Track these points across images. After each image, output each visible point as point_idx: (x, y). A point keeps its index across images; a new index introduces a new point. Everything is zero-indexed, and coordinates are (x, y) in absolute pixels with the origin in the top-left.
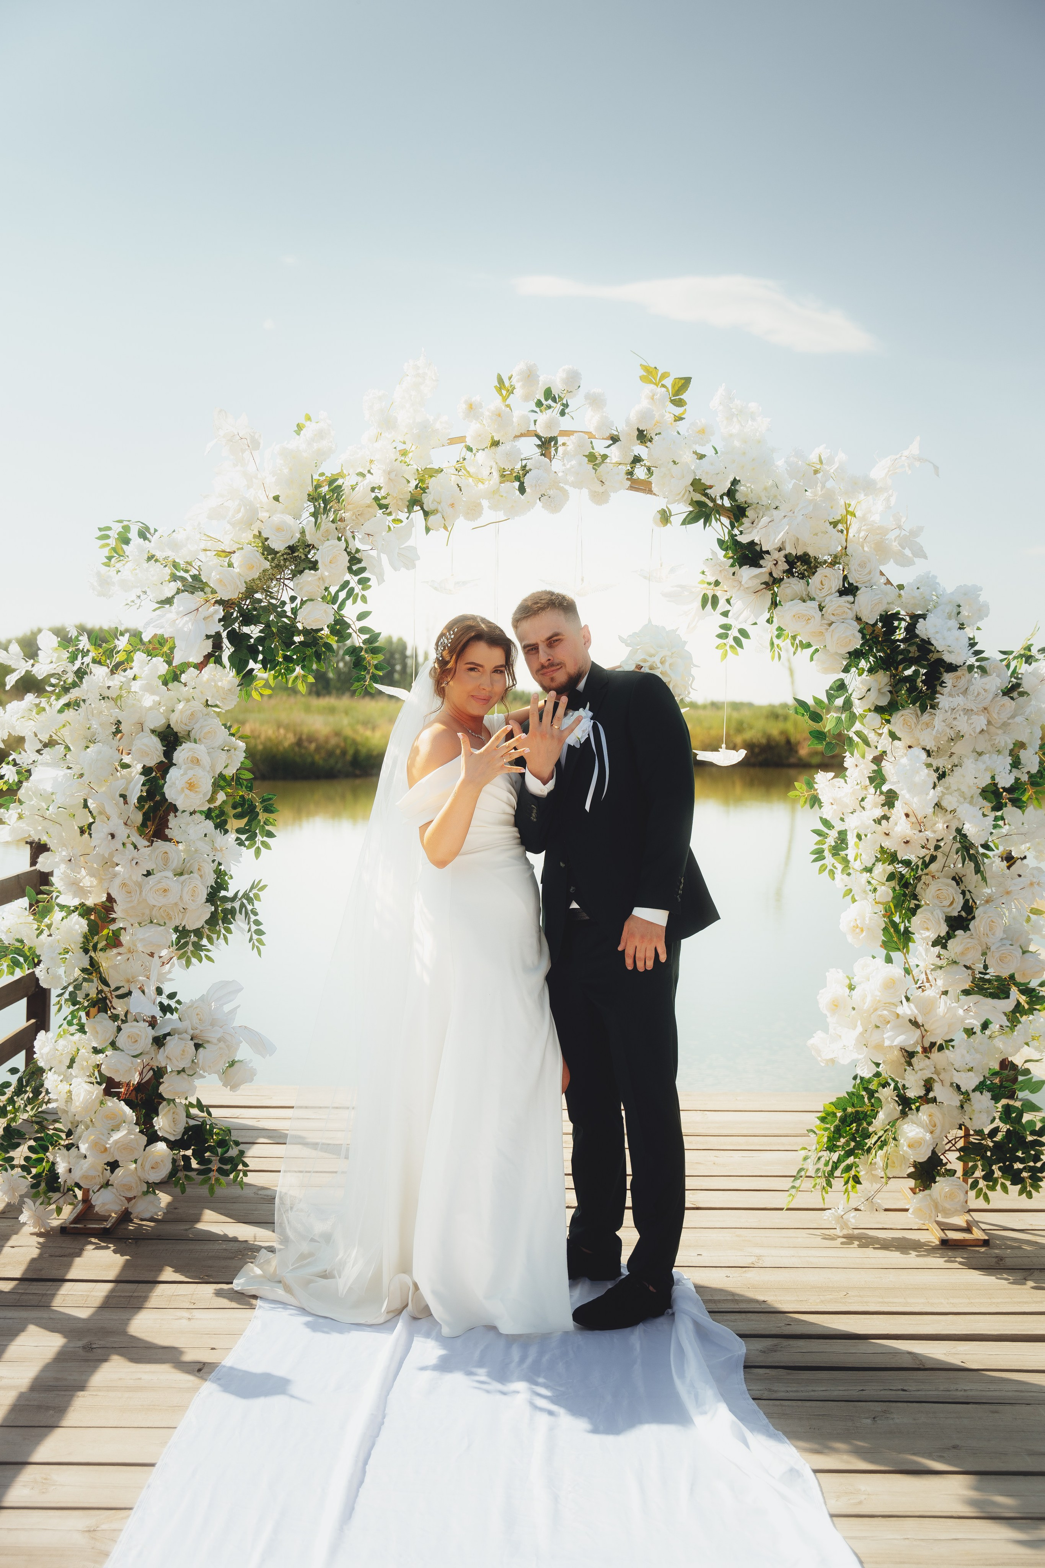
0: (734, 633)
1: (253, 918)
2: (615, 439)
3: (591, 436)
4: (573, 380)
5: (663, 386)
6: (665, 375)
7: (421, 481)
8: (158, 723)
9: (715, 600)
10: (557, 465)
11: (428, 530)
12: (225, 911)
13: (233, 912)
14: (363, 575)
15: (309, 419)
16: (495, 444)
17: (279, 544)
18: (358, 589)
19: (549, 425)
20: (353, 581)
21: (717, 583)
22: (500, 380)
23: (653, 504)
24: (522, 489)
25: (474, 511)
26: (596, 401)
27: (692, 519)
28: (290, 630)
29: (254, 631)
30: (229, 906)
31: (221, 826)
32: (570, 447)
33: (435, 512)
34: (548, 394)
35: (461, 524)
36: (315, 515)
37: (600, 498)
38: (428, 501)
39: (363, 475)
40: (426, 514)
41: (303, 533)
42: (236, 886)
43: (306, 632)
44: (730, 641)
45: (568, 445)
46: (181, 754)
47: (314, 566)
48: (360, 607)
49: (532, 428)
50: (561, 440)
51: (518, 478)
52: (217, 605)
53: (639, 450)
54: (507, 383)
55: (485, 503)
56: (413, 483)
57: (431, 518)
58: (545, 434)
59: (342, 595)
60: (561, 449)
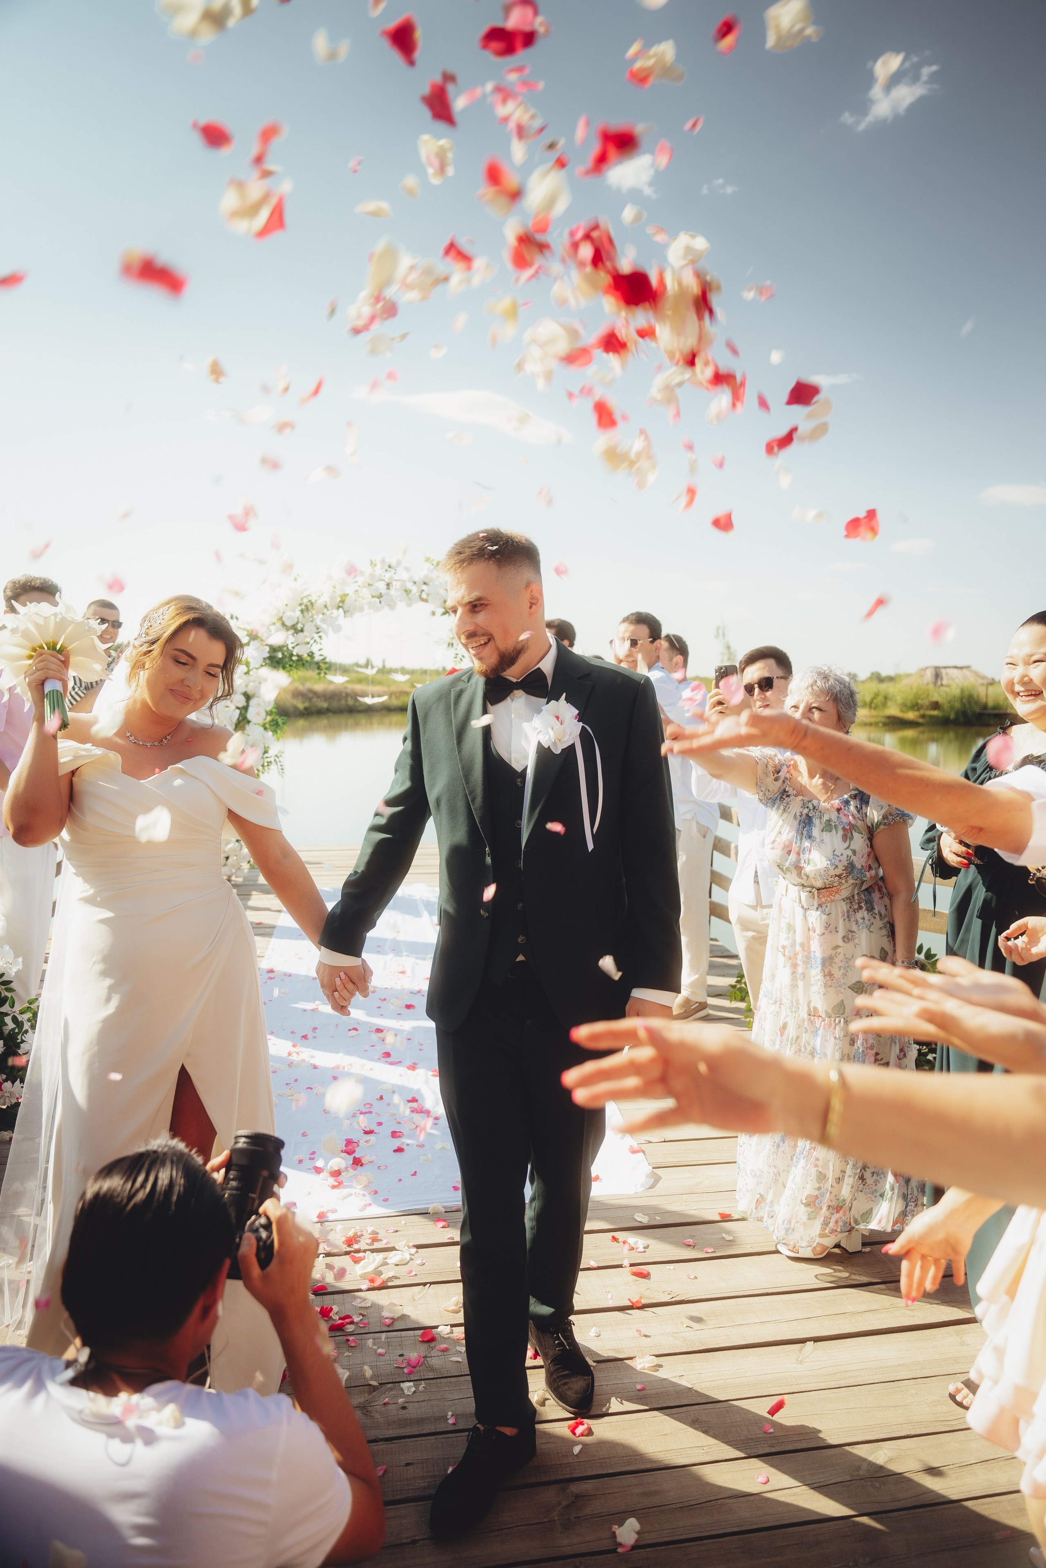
0: (460, 656)
1: (279, 764)
2: (415, 583)
3: (405, 581)
4: (399, 563)
5: (433, 564)
6: (433, 560)
7: (341, 598)
8: (243, 690)
9: (452, 644)
10: (392, 592)
11: (345, 617)
12: (268, 762)
13: (271, 762)
14: (320, 634)
15: (298, 575)
16: (369, 585)
17: (289, 623)
18: (318, 639)
19: (391, 578)
20: (316, 636)
21: (453, 638)
22: (371, 562)
23: (429, 607)
24: (380, 602)
25: (361, 609)
26: (407, 569)
27: (444, 614)
28: (292, 655)
29: (280, 655)
30: (269, 760)
31: (265, 729)
32: (398, 586)
33: (348, 611)
34: (390, 567)
35: (357, 615)
36: (302, 611)
37: (409, 605)
38: (345, 607)
39: (319, 596)
40: (345, 612)
41: (298, 618)
42: (272, 752)
43: (298, 655)
44: (458, 659)
45: (396, 585)
46: (252, 702)
47: (302, 631)
48: (319, 647)
49: (383, 578)
50: (394, 583)
51: (378, 598)
52: (265, 647)
53: (424, 587)
54: (374, 562)
55: (366, 607)
56: (339, 599)
57: (347, 614)
58: (388, 581)
59: (312, 641)
60: (394, 587)
